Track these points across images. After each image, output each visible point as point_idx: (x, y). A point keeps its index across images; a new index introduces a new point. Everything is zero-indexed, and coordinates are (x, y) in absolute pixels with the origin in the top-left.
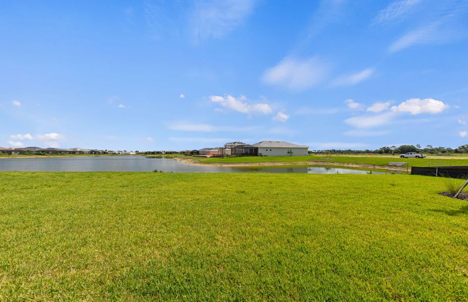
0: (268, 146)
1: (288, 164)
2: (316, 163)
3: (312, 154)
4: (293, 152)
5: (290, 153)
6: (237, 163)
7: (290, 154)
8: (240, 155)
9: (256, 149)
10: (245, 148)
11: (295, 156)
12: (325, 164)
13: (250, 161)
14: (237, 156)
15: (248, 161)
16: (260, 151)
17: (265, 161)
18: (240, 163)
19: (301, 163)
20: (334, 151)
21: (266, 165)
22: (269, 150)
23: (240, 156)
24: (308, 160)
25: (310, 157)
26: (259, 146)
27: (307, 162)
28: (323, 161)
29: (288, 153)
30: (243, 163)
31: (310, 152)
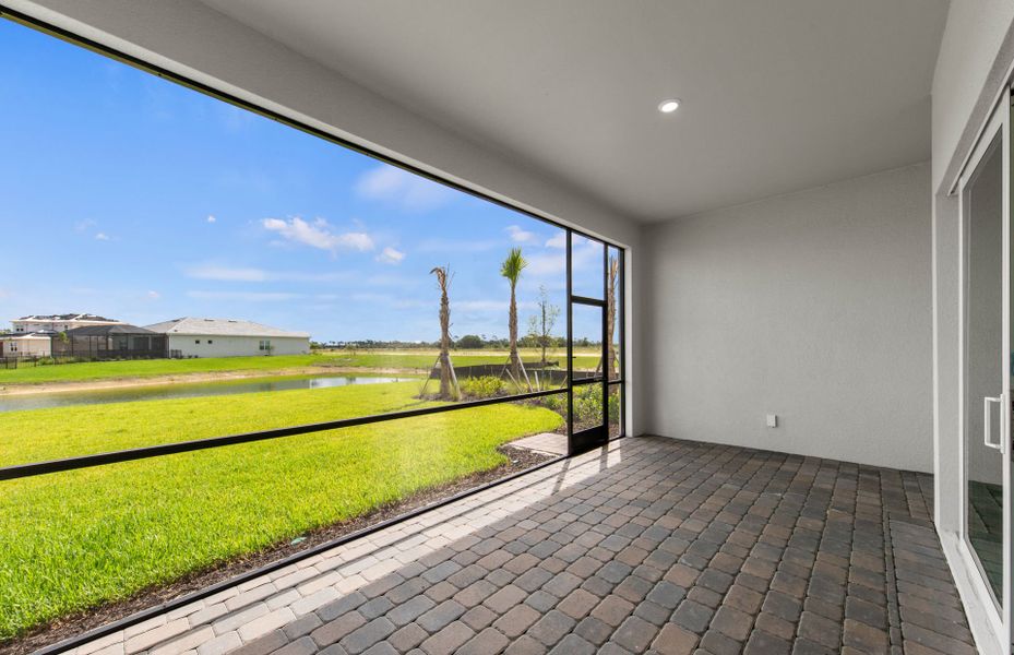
0: (202, 332)
1: (260, 376)
2: (327, 370)
3: (318, 351)
4: (272, 348)
5: (268, 348)
6: (83, 381)
7: (265, 351)
8: (95, 356)
9: (161, 340)
10: (115, 335)
11: (277, 355)
12: (343, 370)
13: (138, 373)
14: (81, 361)
15: (128, 373)
16: (172, 345)
17: (189, 370)
18: (95, 379)
19: (290, 372)
20: (370, 342)
21: (195, 379)
22: (204, 342)
23: (94, 360)
24: (308, 365)
25: (313, 358)
26: (170, 331)
27: (304, 368)
28: (340, 363)
29: (262, 348)
30: (107, 379)
31: (314, 347)
